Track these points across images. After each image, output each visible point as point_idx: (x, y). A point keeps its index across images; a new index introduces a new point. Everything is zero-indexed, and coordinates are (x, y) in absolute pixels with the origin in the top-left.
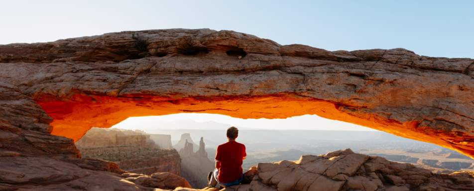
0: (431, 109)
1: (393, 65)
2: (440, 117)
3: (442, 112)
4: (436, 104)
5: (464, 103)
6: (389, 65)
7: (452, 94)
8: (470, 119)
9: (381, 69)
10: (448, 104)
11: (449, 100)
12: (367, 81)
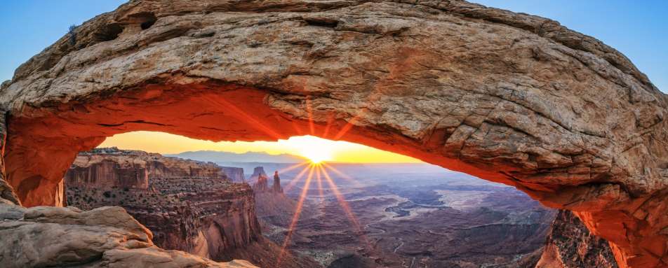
0: (480, 99)
1: (410, 6)
2: (497, 115)
3: (501, 105)
4: (492, 87)
5: (540, 88)
6: (402, 7)
7: (522, 68)
8: (551, 122)
9: (380, 13)
10: (514, 87)
11: (516, 80)
12: (339, 33)
